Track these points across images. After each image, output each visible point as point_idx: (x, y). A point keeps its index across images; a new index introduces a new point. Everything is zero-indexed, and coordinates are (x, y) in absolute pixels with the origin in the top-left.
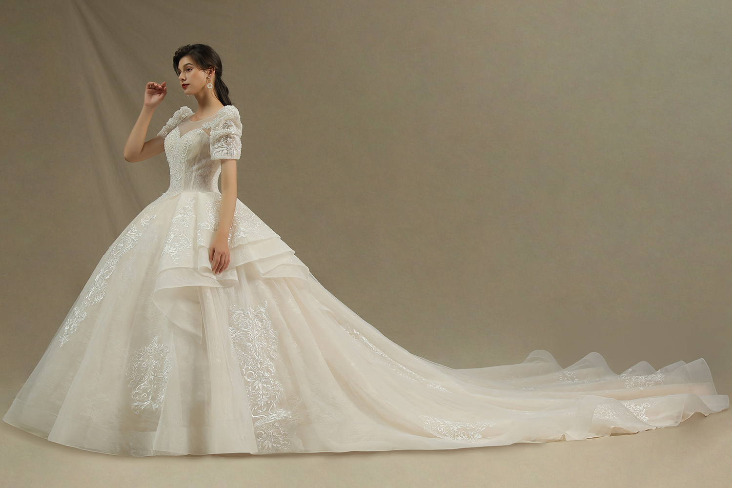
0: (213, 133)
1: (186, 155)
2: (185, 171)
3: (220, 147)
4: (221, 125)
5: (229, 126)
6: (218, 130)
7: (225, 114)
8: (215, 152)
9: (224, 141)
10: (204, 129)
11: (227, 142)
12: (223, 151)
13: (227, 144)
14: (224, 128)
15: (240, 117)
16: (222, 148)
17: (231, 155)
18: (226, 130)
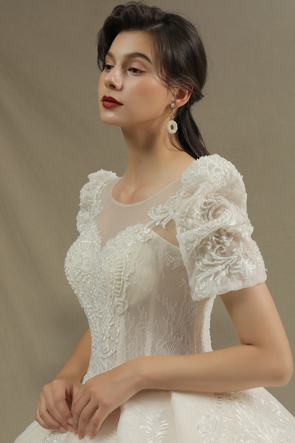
0: (181, 236)
1: (126, 298)
2: (127, 337)
3: (208, 265)
4: (197, 212)
5: (216, 210)
6: (193, 226)
7: (201, 179)
8: (199, 280)
9: (213, 247)
10: (156, 228)
11: (221, 248)
12: (217, 274)
13: (223, 254)
14: (205, 216)
15: (240, 178)
16: (213, 266)
17: (242, 278)
18: (216, 223)
